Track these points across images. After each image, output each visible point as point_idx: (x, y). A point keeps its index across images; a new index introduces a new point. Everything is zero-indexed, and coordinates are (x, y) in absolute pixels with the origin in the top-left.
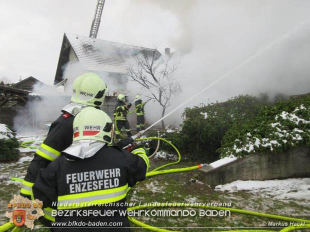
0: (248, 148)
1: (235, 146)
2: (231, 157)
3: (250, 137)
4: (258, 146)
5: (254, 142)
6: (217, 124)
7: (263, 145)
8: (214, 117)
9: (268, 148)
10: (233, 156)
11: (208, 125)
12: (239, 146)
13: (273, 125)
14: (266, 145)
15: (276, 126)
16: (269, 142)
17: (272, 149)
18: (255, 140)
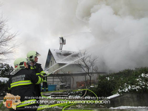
0: (125, 90)
1: (119, 90)
2: (117, 94)
3: (126, 85)
4: (130, 89)
5: (128, 87)
6: (114, 83)
7: (132, 88)
8: (112, 79)
9: (135, 90)
10: (118, 93)
11: (110, 83)
12: (121, 89)
13: (137, 80)
14: (134, 89)
15: (139, 80)
16: (135, 87)
17: (137, 90)
18: (128, 86)
